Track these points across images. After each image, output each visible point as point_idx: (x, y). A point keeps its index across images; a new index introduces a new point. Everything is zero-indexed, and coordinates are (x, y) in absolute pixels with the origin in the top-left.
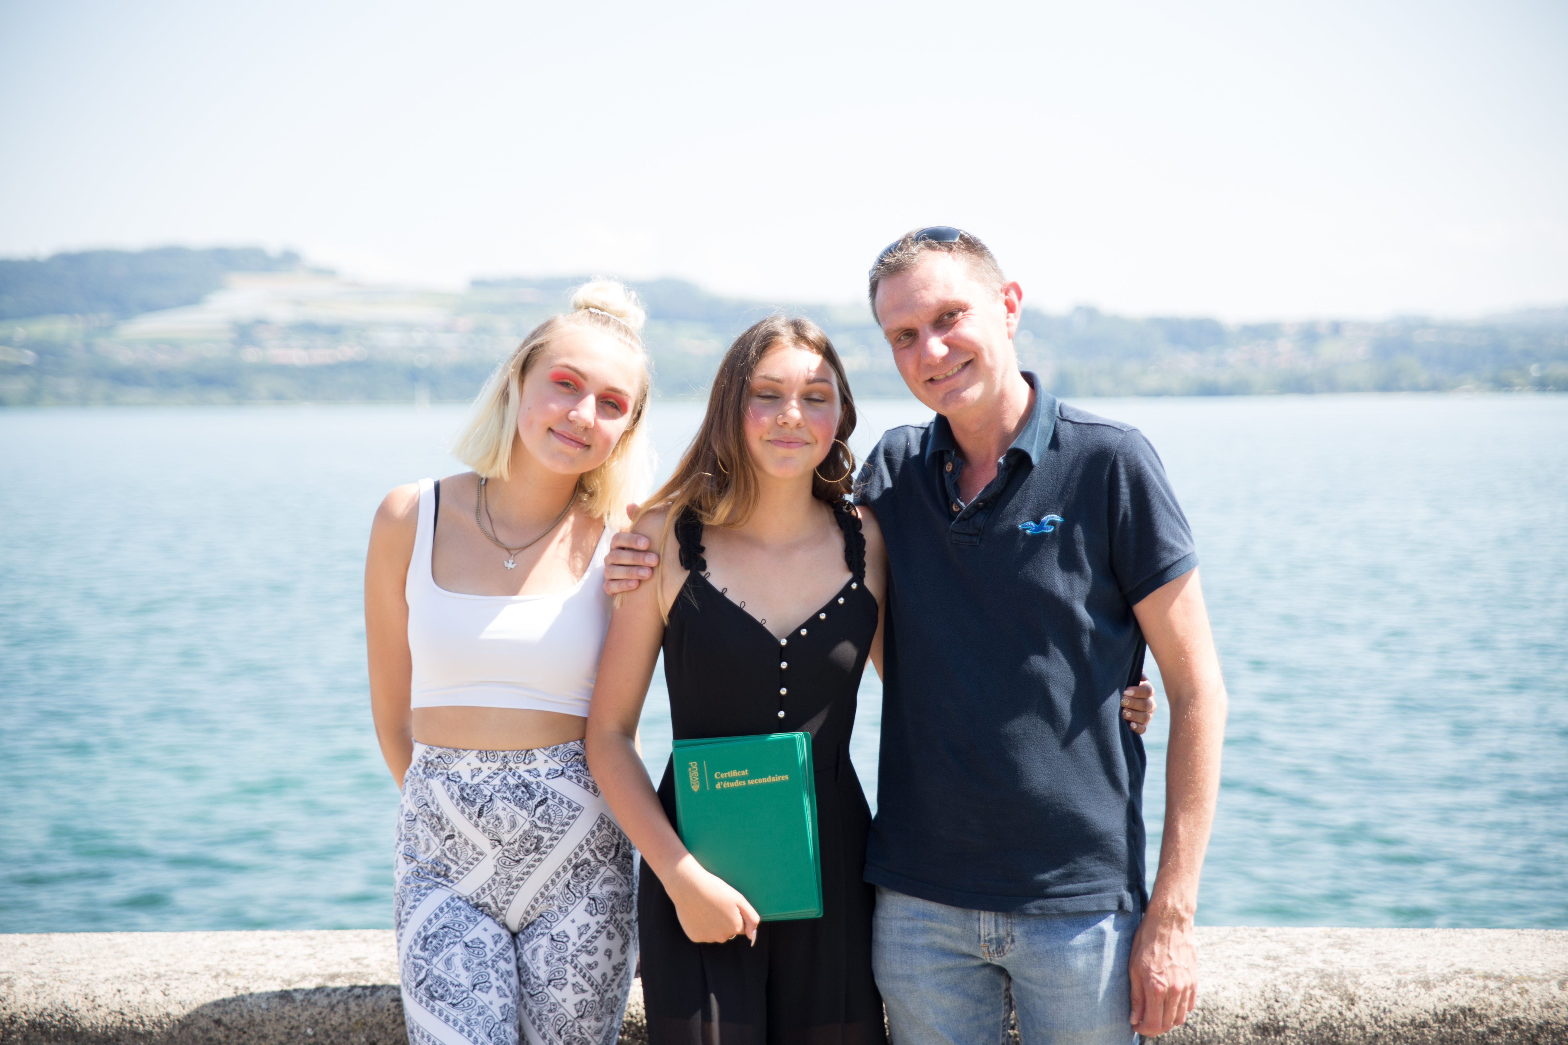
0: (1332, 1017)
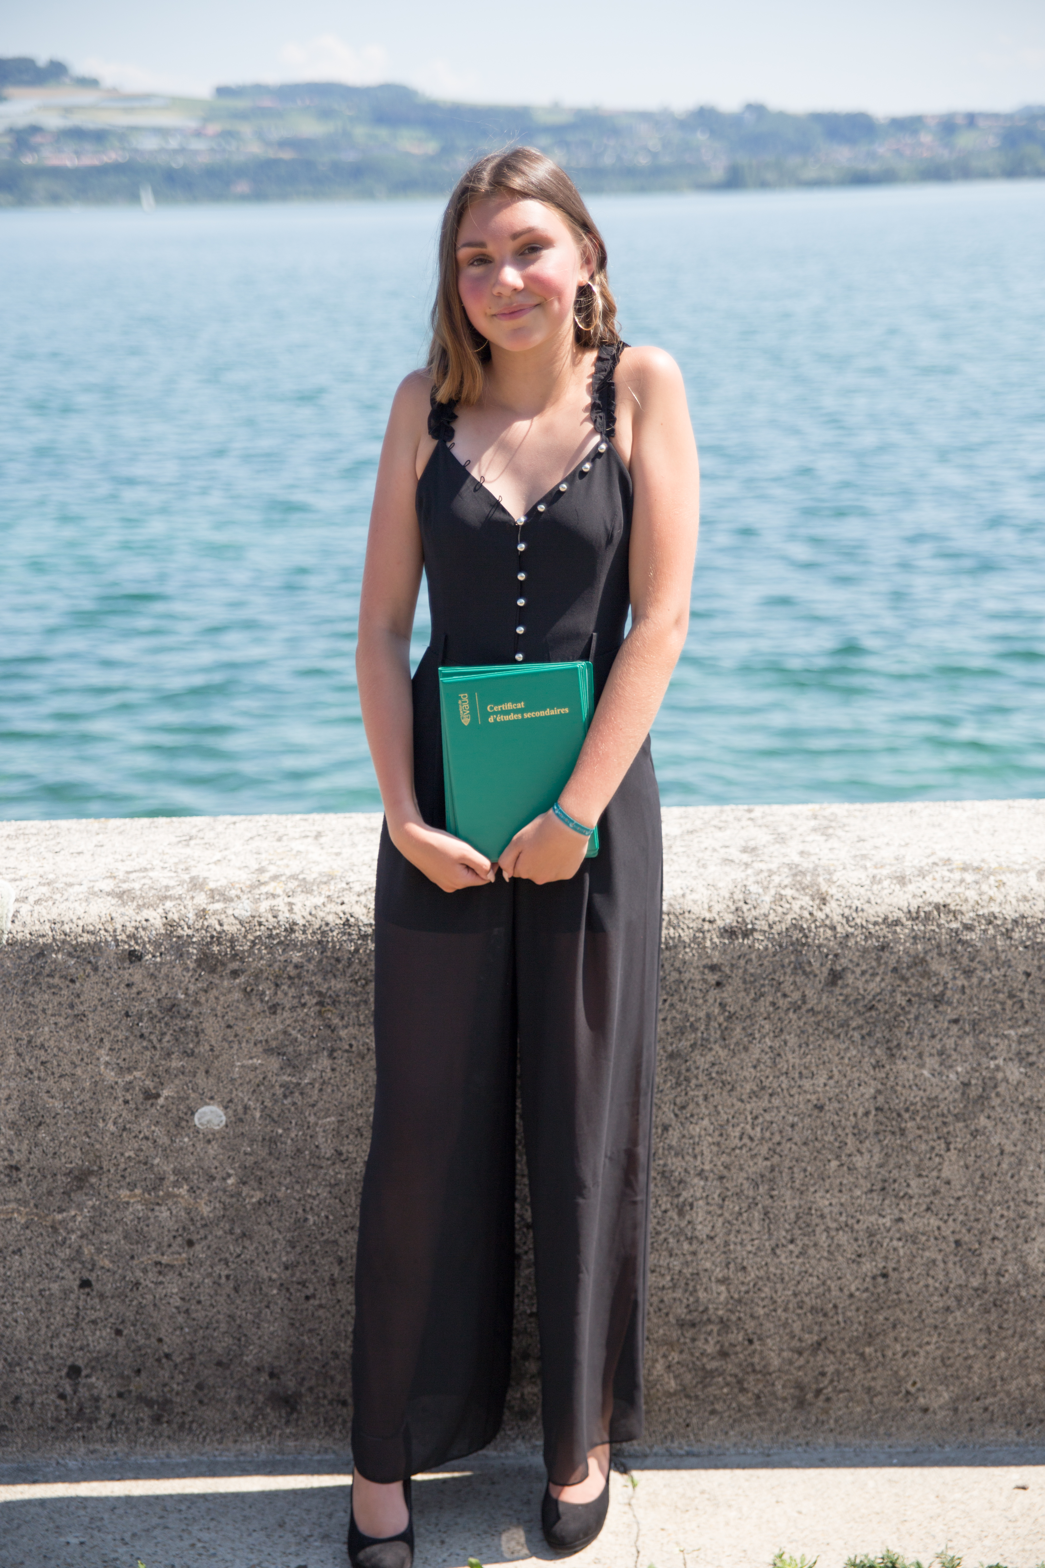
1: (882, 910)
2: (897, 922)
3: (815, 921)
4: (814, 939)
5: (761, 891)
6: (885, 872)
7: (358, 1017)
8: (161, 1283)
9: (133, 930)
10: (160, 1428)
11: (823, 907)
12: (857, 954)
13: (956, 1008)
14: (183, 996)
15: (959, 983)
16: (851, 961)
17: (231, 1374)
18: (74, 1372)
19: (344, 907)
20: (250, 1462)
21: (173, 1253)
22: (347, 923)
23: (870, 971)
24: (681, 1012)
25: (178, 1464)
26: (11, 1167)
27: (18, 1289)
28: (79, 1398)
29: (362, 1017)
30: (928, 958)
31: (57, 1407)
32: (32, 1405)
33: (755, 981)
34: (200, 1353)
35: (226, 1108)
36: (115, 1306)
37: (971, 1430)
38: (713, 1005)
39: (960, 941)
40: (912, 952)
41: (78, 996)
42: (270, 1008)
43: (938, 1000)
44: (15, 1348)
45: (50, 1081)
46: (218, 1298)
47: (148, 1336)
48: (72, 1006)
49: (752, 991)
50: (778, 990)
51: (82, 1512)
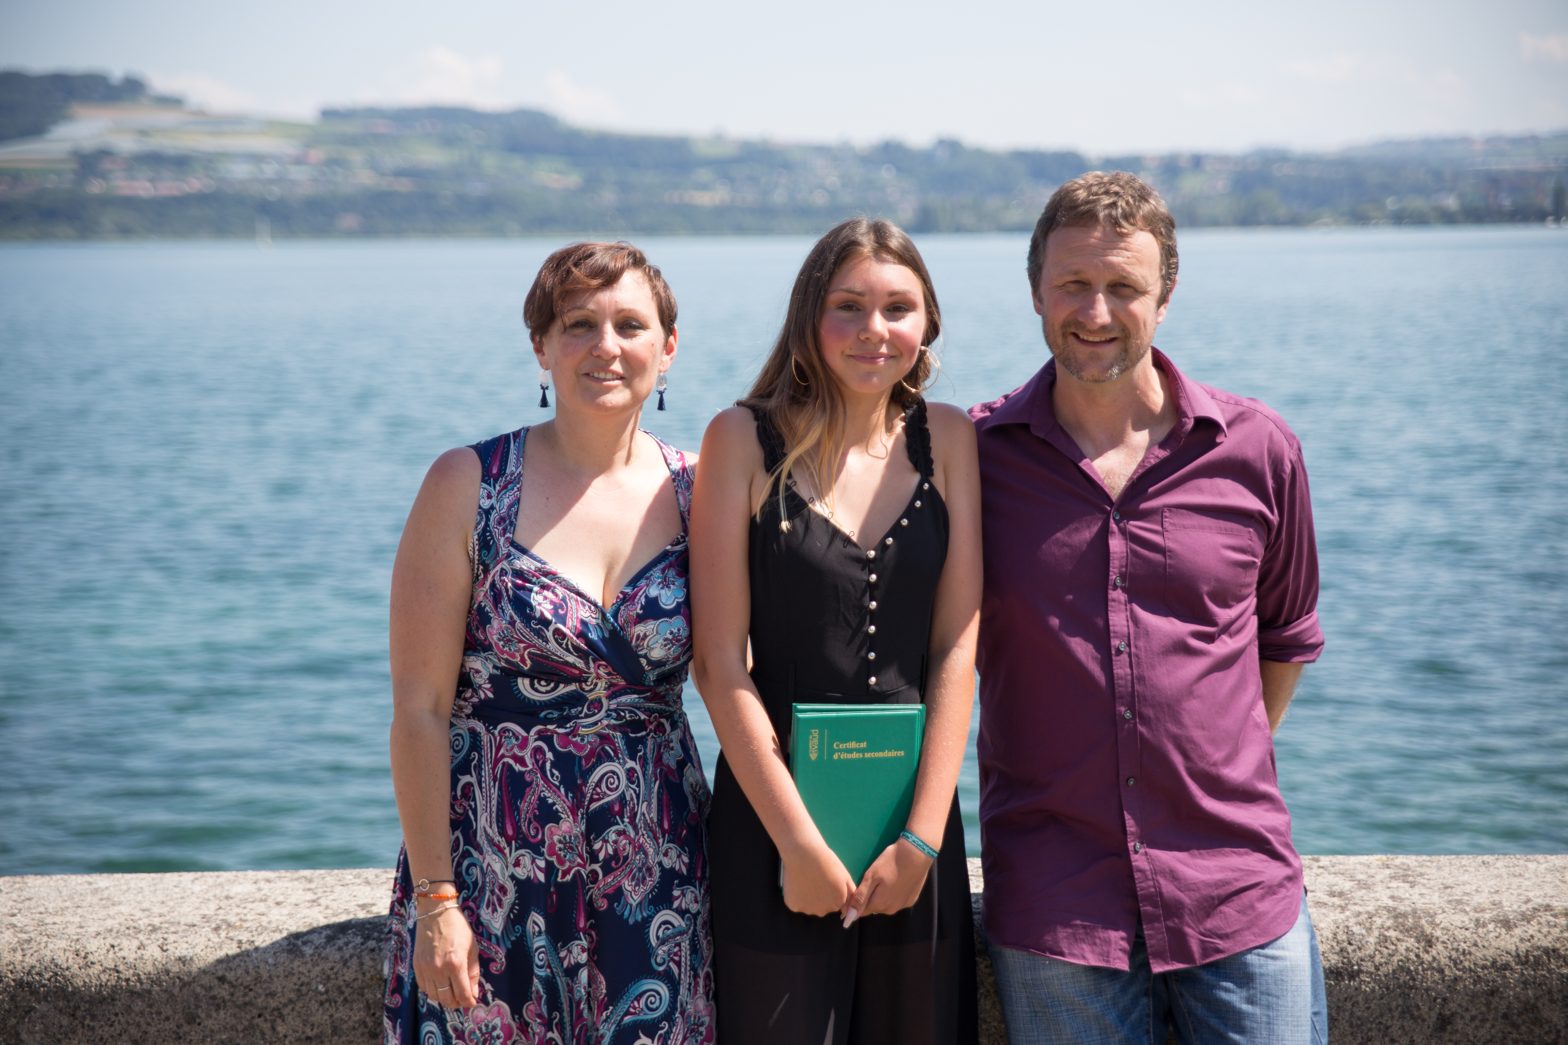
0: (1408, 960)
1: (1490, 953)
2: (1506, 967)
3: (1422, 963)
4: (1422, 982)
5: (1364, 932)
6: (1487, 916)
11: (1430, 949)
12: (1467, 998)
16: (1460, 1005)
23: (1480, 1017)
30: (1539, 1005)
33: (1362, 1024)
40: (1523, 998)
50: (1385, 1035)
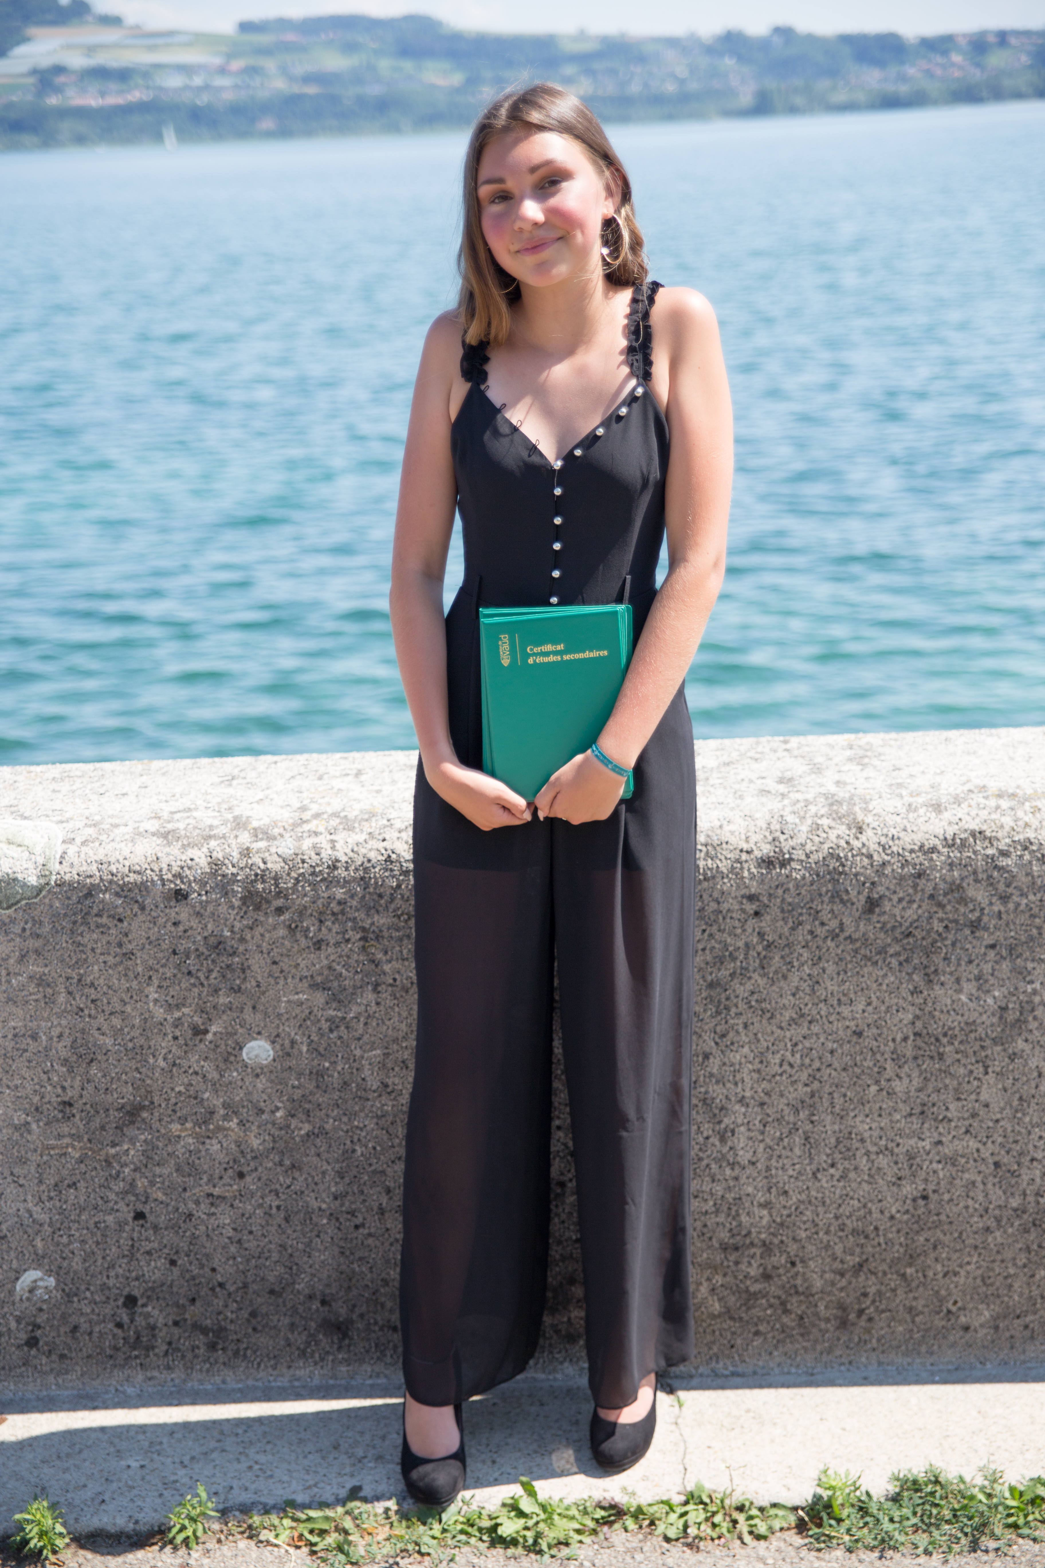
0: (839, 846)
1: (918, 838)
2: (933, 850)
3: (852, 849)
4: (851, 868)
5: (797, 821)
6: (920, 800)
7: (401, 952)
8: (214, 1214)
9: (179, 869)
10: (215, 1355)
11: (859, 836)
12: (894, 881)
13: (993, 933)
14: (229, 934)
15: (996, 908)
16: (888, 888)
17: (284, 1302)
18: (131, 1301)
19: (385, 844)
20: (304, 1387)
21: (224, 1185)
22: (388, 859)
23: (907, 899)
24: (720, 942)
25: (233, 1390)
26: (64, 1103)
27: (74, 1221)
28: (136, 1327)
29: (405, 952)
30: (965, 885)
31: (114, 1336)
32: (90, 1334)
33: (793, 910)
34: (253, 1282)
35: (273, 1042)
36: (169, 1237)
37: (1012, 1348)
38: (751, 934)
39: (996, 867)
40: (948, 879)
41: (126, 935)
42: (314, 944)
43: (975, 926)
44: (73, 1279)
45: (101, 1019)
46: (269, 1228)
47: (202, 1266)
48: (120, 945)
49: (790, 920)
50: (815, 919)
51: (141, 1437)
